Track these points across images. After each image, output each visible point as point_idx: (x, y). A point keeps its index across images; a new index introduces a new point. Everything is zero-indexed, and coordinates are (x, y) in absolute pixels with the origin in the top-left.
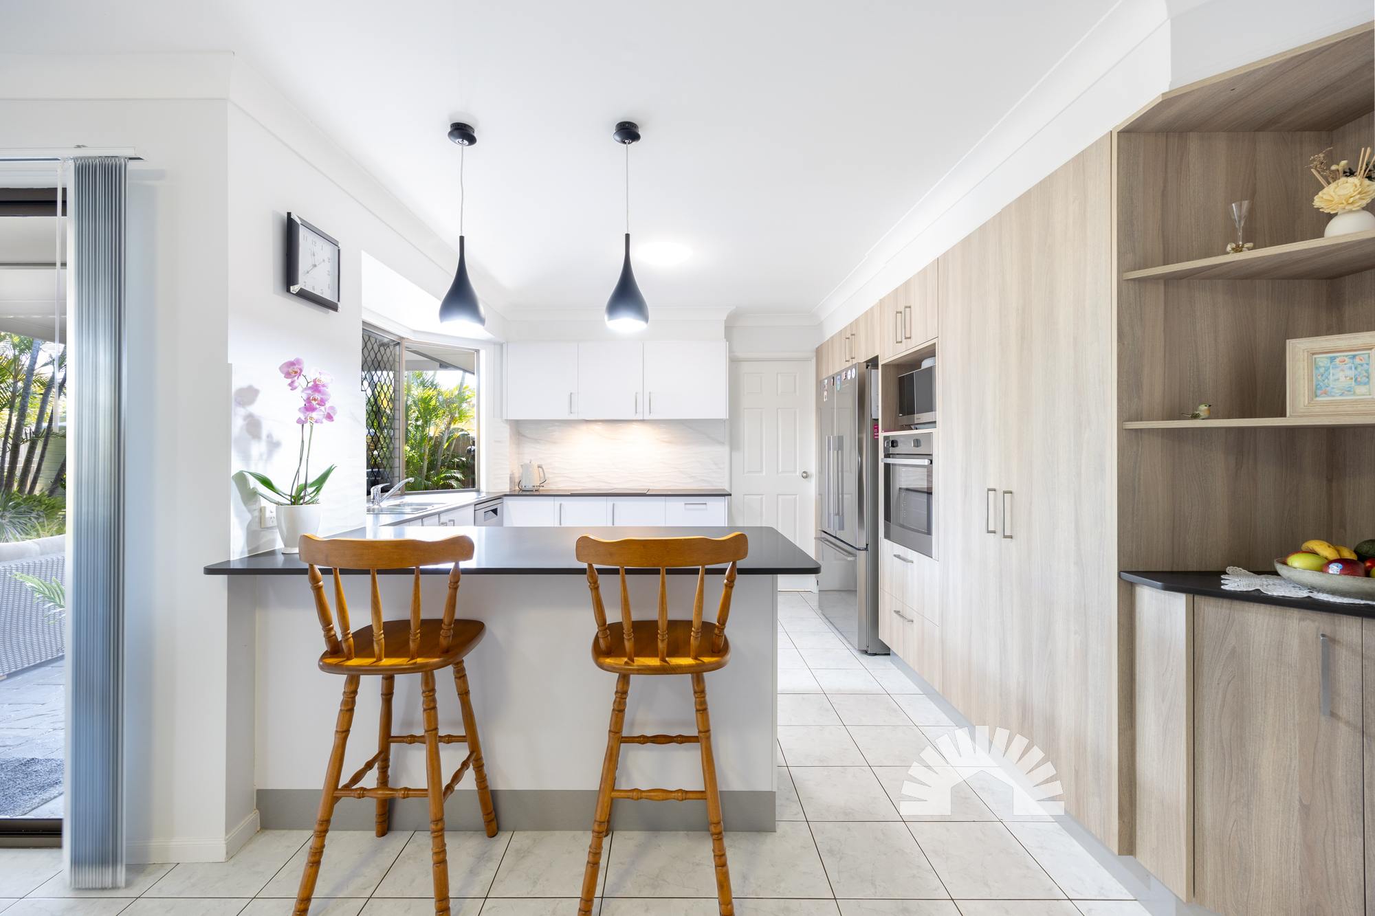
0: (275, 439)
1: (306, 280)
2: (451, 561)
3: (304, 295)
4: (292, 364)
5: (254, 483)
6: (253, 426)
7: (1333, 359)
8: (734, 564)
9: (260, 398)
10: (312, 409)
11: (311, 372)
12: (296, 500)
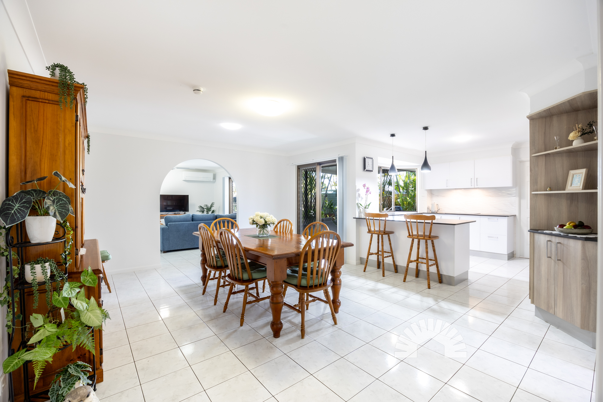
0: (362, 197)
1: (367, 169)
2: (385, 217)
3: (367, 171)
4: (364, 185)
5: (359, 205)
6: (359, 195)
7: (576, 175)
8: (432, 221)
9: (360, 190)
10: (368, 192)
11: (367, 186)
12: (365, 208)
